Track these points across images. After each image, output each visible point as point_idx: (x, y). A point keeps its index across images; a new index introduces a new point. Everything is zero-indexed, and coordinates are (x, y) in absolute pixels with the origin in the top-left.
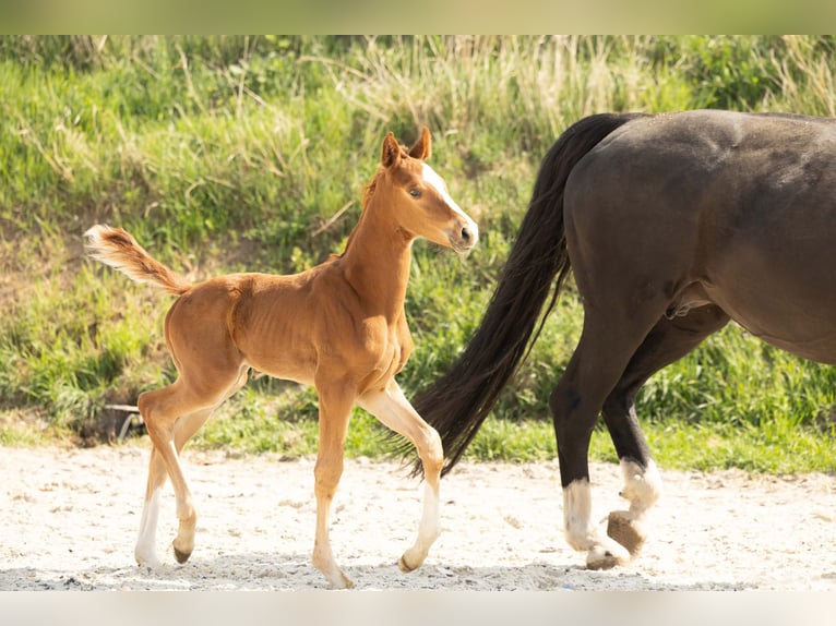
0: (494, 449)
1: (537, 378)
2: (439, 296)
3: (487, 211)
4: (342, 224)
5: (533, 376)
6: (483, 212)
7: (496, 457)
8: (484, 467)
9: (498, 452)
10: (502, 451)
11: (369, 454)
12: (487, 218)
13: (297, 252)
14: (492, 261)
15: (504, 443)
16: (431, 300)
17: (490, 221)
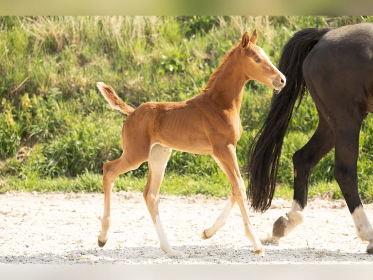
0: (93, 187)
1: (112, 155)
2: (68, 118)
3: (89, 80)
4: (24, 87)
5: (110, 154)
6: (87, 81)
7: (94, 191)
8: (89, 195)
9: (95, 188)
10: (97, 188)
11: (38, 190)
12: (89, 84)
13: (4, 100)
14: (91, 103)
15: (97, 184)
16: (64, 121)
17: (90, 85)
